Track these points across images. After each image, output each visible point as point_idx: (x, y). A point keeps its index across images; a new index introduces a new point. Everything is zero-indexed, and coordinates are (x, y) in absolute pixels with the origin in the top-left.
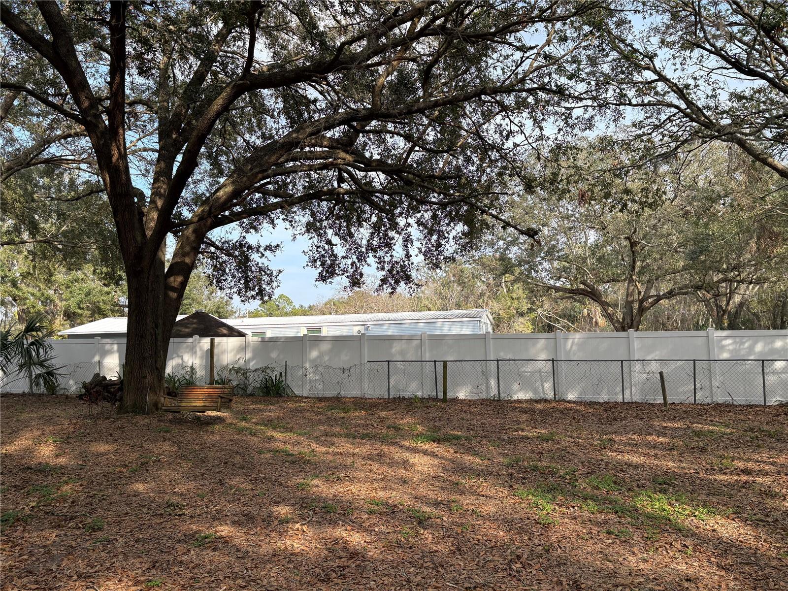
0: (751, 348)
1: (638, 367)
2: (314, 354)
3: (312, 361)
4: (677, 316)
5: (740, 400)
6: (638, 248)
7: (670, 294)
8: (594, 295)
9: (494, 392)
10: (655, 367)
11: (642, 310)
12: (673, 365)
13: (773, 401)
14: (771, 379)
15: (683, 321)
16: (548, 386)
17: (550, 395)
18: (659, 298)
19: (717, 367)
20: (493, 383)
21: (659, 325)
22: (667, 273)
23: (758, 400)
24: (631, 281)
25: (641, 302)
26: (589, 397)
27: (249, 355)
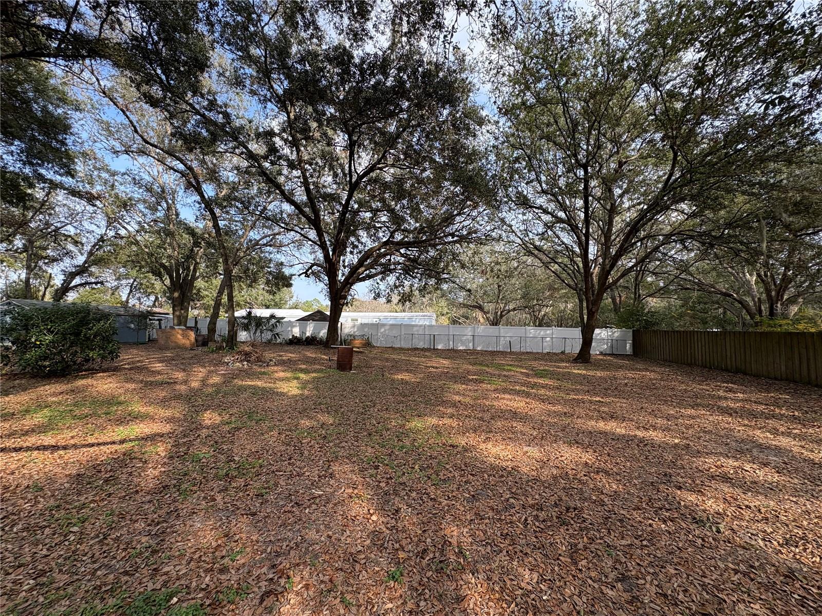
0: (539, 333)
1: (502, 339)
2: (382, 330)
3: (382, 333)
4: (517, 319)
5: (535, 351)
6: (501, 288)
7: (514, 309)
8: (481, 308)
9: (451, 346)
10: (508, 339)
11: (502, 316)
12: (514, 338)
13: (545, 351)
14: (545, 344)
15: (519, 321)
16: (471, 344)
17: (471, 348)
18: (509, 311)
19: (528, 340)
20: (451, 343)
21: (509, 323)
22: (513, 300)
23: (540, 351)
24: (498, 302)
25: (501, 312)
26: (485, 349)
27: (355, 330)
